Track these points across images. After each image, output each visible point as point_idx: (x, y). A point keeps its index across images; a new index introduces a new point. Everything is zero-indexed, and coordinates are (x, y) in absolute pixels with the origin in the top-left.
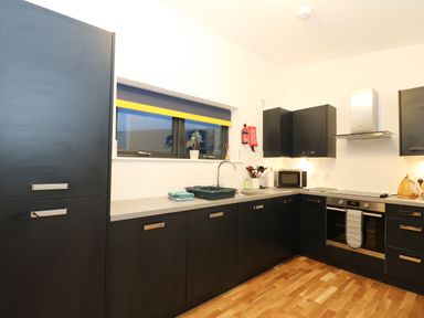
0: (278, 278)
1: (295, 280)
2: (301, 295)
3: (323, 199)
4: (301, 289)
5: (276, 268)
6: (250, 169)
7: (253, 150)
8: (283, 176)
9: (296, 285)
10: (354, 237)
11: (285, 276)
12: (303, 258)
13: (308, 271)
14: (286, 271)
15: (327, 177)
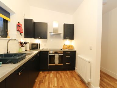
0: (39, 84)
1: (45, 82)
2: (50, 86)
3: (48, 52)
4: (49, 84)
5: (36, 81)
6: (21, 43)
7: (21, 34)
8: (33, 45)
9: (47, 83)
10: (57, 61)
11: (41, 82)
12: (41, 72)
13: (46, 76)
14: (40, 80)
15: (45, 45)
